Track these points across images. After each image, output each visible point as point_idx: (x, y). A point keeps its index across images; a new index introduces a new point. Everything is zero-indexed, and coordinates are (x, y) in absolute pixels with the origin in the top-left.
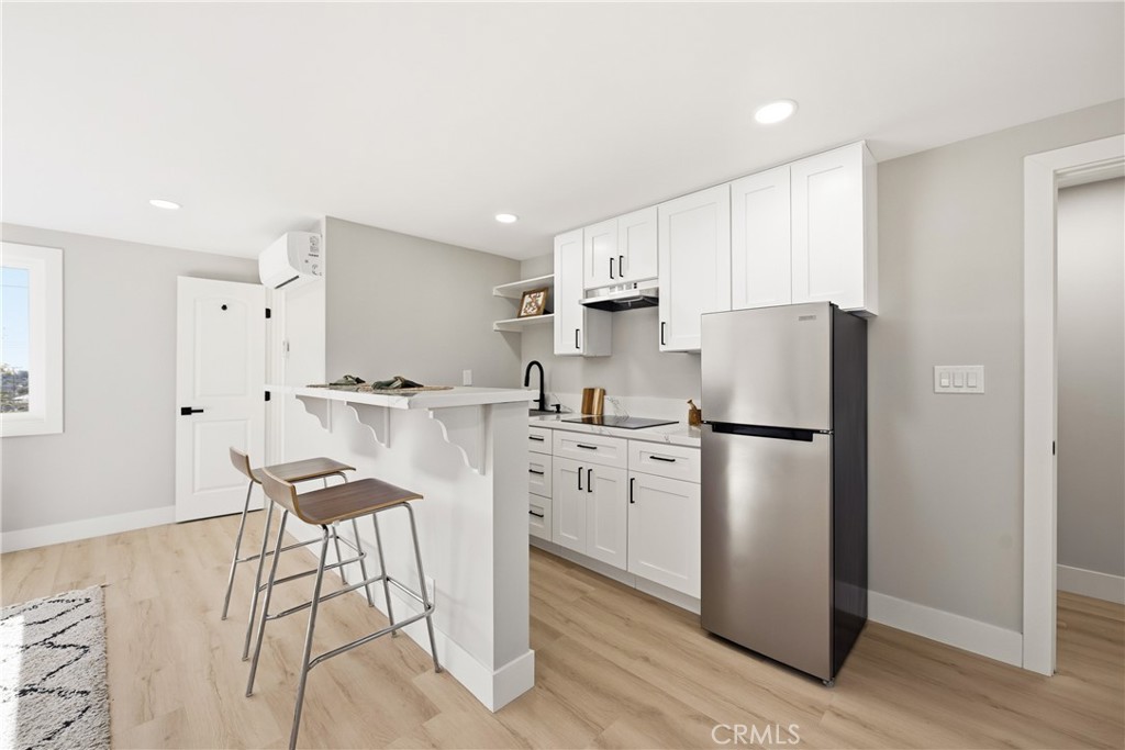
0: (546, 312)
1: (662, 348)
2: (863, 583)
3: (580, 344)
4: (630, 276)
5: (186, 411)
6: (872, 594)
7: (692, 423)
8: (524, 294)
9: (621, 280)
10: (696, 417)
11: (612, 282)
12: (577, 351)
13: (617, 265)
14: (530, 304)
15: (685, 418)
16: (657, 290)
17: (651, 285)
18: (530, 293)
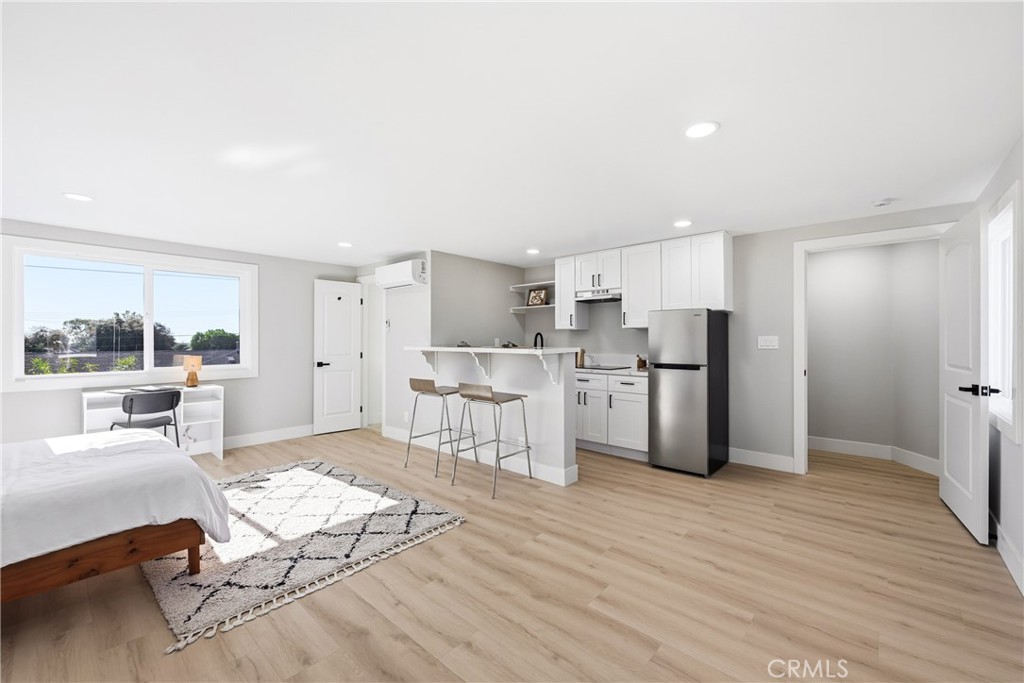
0: (547, 303)
1: (623, 326)
2: (726, 444)
3: (574, 323)
4: (604, 286)
5: (320, 364)
6: (731, 449)
7: (639, 367)
8: (530, 291)
9: (599, 288)
10: (642, 364)
11: (594, 289)
12: (571, 328)
13: (596, 279)
14: (535, 297)
15: (635, 365)
16: (621, 295)
17: (617, 292)
18: (534, 291)
